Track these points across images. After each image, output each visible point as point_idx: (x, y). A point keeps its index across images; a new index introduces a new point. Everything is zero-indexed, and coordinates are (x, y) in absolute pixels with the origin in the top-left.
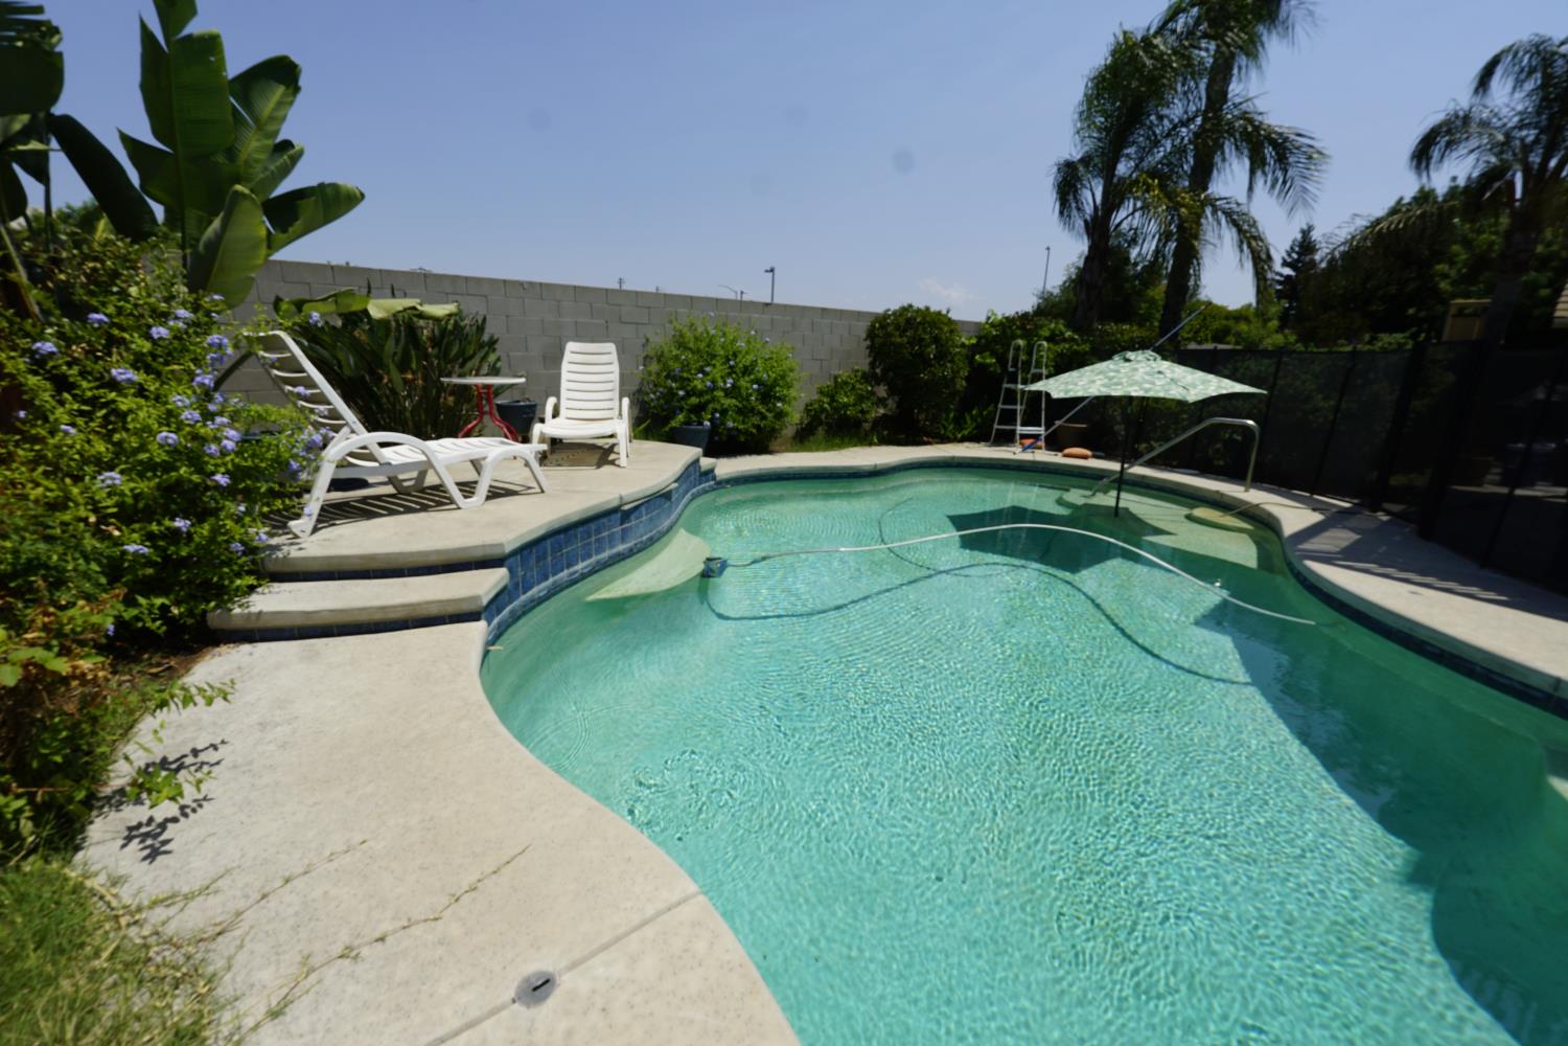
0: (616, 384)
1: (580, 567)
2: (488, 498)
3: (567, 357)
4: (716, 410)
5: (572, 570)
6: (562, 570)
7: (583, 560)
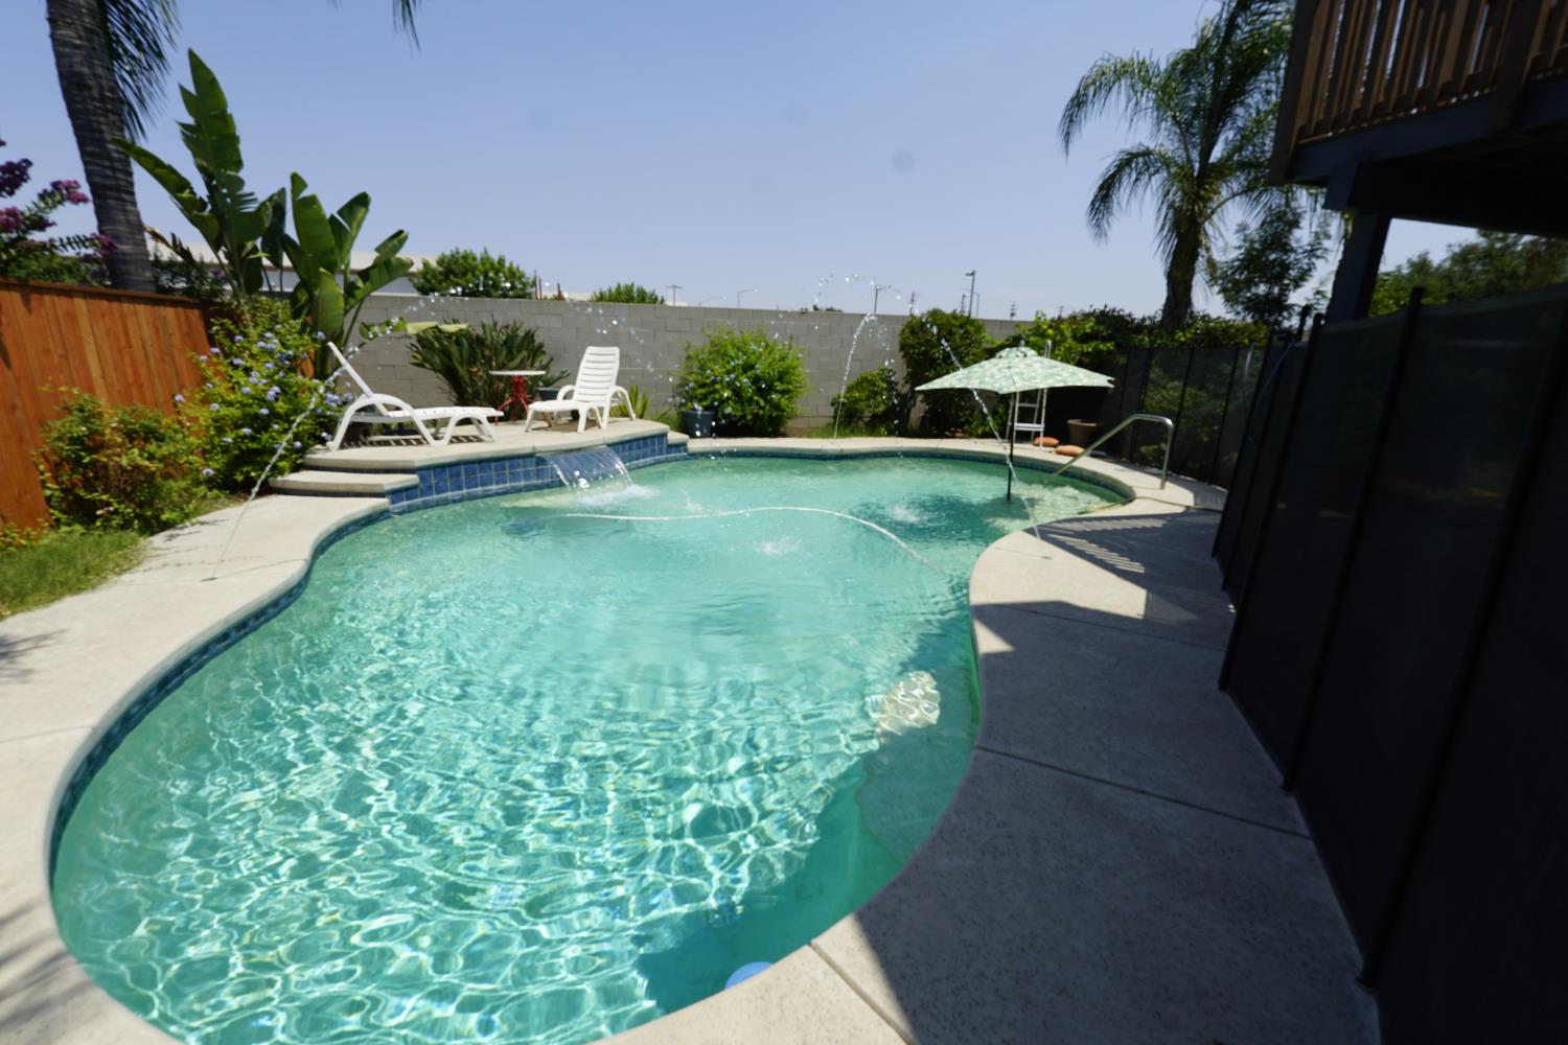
0: (615, 376)
1: (494, 487)
2: (451, 442)
3: (586, 356)
4: (715, 400)
5: (486, 488)
6: (476, 486)
7: (497, 483)
